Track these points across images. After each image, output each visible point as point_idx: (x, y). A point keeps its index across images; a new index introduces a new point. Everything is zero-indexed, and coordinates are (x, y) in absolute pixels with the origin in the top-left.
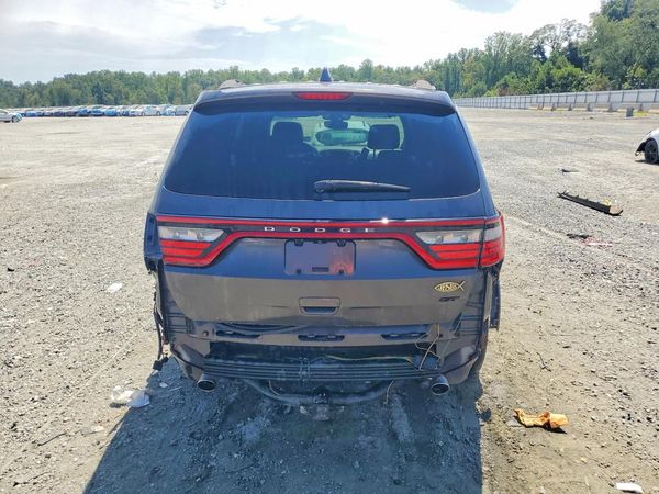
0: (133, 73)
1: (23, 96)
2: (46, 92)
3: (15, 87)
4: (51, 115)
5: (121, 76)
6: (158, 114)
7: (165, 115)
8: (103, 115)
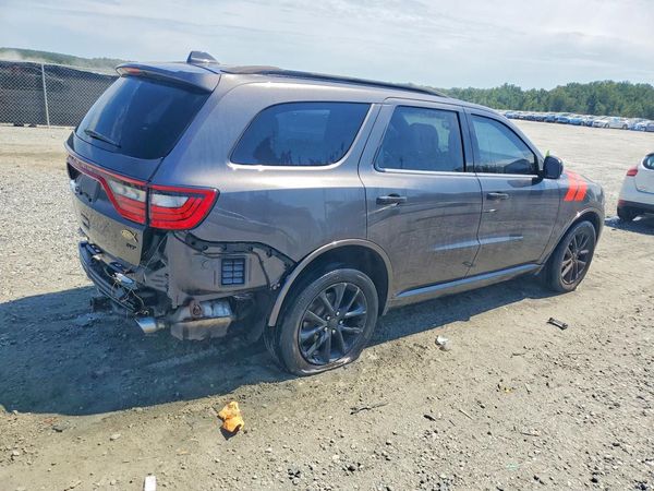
0: (638, 85)
1: (524, 101)
2: (544, 99)
3: (522, 93)
4: (524, 118)
5: (623, 87)
6: (625, 127)
7: (633, 129)
8: (568, 123)
